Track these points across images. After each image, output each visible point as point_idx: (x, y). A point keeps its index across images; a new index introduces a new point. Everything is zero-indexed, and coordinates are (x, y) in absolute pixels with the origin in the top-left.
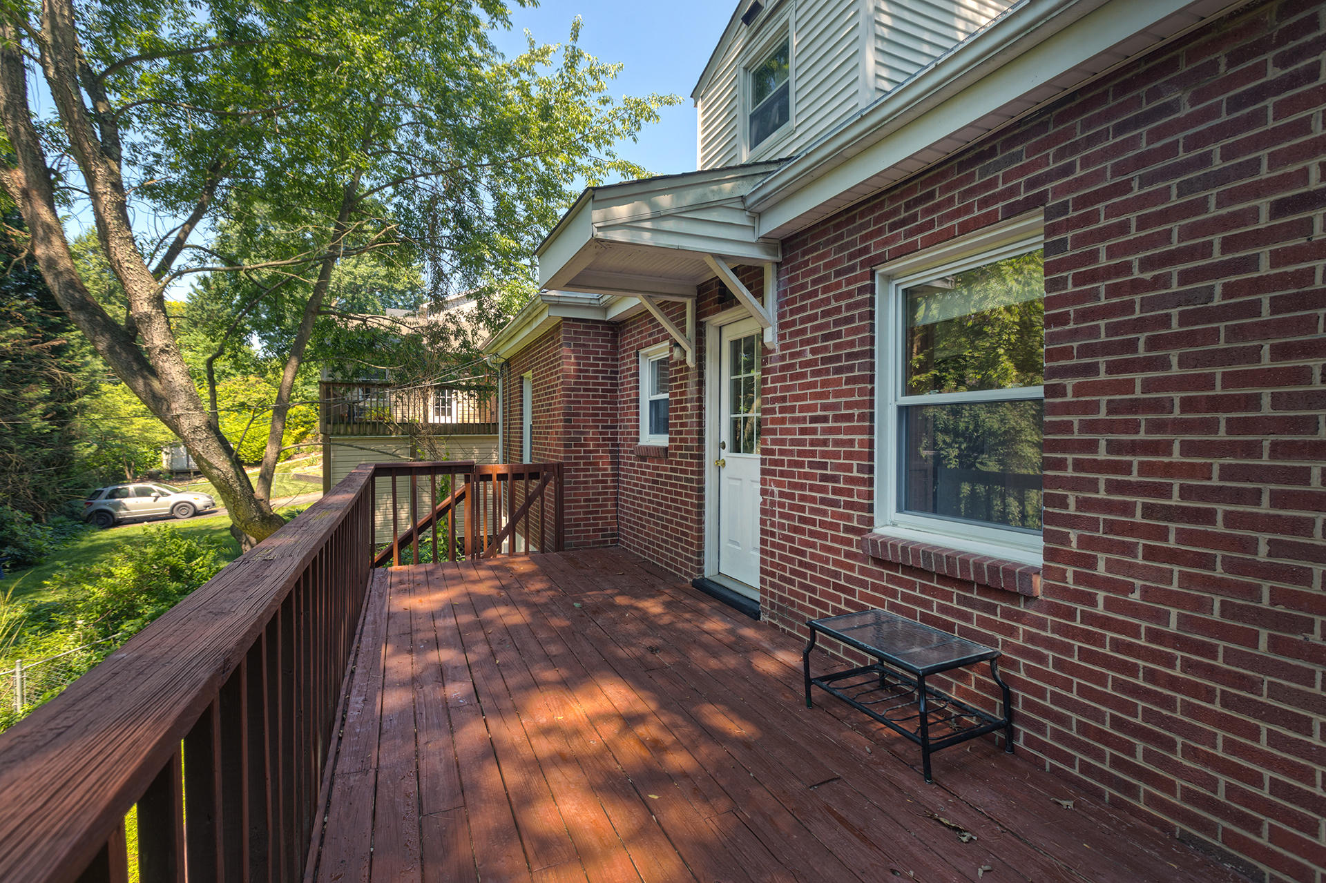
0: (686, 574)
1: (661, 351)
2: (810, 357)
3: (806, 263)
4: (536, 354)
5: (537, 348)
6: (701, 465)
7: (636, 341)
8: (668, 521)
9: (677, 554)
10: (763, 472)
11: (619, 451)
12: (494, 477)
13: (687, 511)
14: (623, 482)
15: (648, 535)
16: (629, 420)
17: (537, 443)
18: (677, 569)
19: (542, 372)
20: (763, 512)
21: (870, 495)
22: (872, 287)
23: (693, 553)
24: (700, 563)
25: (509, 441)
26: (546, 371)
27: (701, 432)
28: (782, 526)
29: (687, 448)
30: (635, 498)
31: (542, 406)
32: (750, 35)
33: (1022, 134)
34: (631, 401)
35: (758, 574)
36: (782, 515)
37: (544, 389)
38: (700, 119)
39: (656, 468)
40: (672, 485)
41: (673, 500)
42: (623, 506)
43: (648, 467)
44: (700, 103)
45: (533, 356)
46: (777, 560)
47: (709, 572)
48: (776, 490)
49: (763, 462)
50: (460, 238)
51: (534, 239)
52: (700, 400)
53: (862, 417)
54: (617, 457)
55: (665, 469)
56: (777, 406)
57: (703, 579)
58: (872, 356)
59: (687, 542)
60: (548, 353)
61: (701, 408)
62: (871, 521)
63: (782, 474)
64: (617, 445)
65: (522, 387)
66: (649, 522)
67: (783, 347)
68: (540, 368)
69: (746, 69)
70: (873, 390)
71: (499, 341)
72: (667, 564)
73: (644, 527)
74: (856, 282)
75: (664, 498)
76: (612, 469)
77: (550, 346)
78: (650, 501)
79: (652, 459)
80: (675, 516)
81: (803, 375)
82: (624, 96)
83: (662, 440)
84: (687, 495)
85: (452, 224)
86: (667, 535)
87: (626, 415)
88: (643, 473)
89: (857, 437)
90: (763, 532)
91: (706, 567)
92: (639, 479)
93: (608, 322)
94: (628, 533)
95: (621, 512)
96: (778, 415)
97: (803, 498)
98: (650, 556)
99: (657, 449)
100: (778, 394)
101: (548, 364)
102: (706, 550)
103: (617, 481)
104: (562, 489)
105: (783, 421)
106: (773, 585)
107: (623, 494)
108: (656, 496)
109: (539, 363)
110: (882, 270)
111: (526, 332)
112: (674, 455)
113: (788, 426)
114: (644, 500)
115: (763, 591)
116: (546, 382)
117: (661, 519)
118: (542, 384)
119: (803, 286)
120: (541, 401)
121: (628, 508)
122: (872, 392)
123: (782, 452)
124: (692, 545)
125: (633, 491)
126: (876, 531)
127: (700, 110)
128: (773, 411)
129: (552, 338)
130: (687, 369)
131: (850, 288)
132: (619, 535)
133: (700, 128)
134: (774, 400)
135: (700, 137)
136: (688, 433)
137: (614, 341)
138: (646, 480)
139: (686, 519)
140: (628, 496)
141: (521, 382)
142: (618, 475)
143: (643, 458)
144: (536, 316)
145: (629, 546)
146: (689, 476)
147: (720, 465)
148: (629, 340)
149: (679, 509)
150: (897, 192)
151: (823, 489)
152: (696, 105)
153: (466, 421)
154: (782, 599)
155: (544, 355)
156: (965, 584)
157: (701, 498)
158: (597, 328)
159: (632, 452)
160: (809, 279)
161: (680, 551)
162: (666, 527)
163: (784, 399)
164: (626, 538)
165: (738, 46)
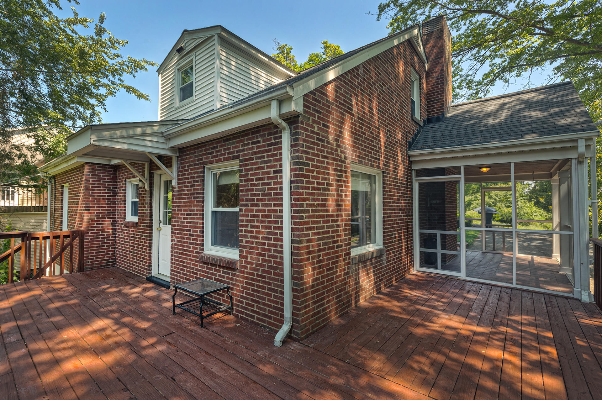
0: (144, 275)
1: (135, 181)
2: (186, 192)
3: (186, 159)
4: (71, 176)
5: (72, 173)
6: (151, 230)
7: (125, 175)
8: (137, 254)
9: (141, 267)
10: (172, 233)
11: (116, 223)
12: (41, 238)
13: (145, 249)
14: (118, 237)
15: (128, 260)
16: (121, 210)
17: (71, 220)
18: (140, 274)
19: (74, 186)
20: (172, 248)
21: (203, 241)
22: (204, 171)
23: (147, 266)
24: (150, 270)
25: (54, 217)
26: (76, 185)
27: (151, 217)
28: (177, 253)
29: (145, 223)
30: (123, 244)
31: (74, 202)
32: (180, 58)
33: (236, 137)
34: (122, 201)
35: (170, 272)
36: (178, 249)
37: (75, 194)
38: (160, 83)
39: (132, 231)
40: (139, 238)
41: (140, 245)
42: (118, 248)
43: (129, 231)
44: (160, 75)
45: (69, 177)
46: (176, 266)
47: (154, 273)
48: (176, 239)
49: (172, 229)
50: (23, 104)
51: (75, 112)
52: (151, 204)
53: (200, 215)
54: (116, 226)
55: (136, 232)
56: (177, 208)
57: (151, 276)
58: (204, 194)
59: (145, 262)
60: (77, 177)
61: (151, 207)
62: (203, 249)
63: (178, 234)
64: (116, 221)
65: (63, 191)
66: (129, 254)
67: (179, 187)
68: (73, 183)
69: (178, 69)
70: (204, 205)
71: (48, 167)
72: (137, 272)
73: (127, 257)
74: (199, 169)
75: (136, 244)
76: (112, 232)
77: (78, 174)
78: (130, 246)
79: (131, 227)
80: (140, 251)
81: (184, 198)
82: (128, 56)
83: (135, 219)
84: (145, 242)
85: (18, 96)
86: (137, 260)
87: (120, 207)
88: (127, 233)
89: (199, 221)
90: (172, 255)
91: (153, 271)
92: (125, 236)
93: (112, 165)
94: (120, 260)
95: (117, 251)
96: (177, 212)
97: (184, 242)
98: (129, 269)
99: (133, 223)
100: (177, 204)
101: (77, 182)
102: (153, 264)
103: (115, 237)
104: (83, 242)
105: (178, 214)
106: (175, 275)
107: (118, 243)
108: (132, 243)
109: (72, 181)
110: (206, 166)
111: (65, 165)
112: (140, 226)
113: (180, 216)
114: (127, 245)
115: (171, 278)
116: (76, 191)
117: (135, 253)
118: (74, 191)
119: (185, 167)
120: (73, 199)
121: (120, 249)
122: (203, 206)
123: (178, 226)
124: (146, 263)
125: (122, 241)
126: (204, 252)
127: (160, 79)
128: (175, 210)
129: (80, 170)
130: (146, 190)
131: (198, 171)
132: (115, 261)
133: (160, 86)
134: (176, 206)
135: (160, 90)
136: (146, 217)
137: (115, 173)
138: (128, 236)
139: (144, 252)
140: (120, 243)
141: (63, 188)
142: (116, 234)
143: (127, 227)
144: (71, 159)
145: (120, 266)
146: (146, 234)
147: (159, 230)
148: (122, 175)
149: (142, 248)
150: (209, 143)
151: (189, 239)
152: (159, 76)
153: (25, 205)
154: (177, 280)
155: (75, 177)
156: (223, 267)
157: (151, 243)
158: (105, 167)
159: (122, 224)
160: (186, 165)
161: (142, 266)
162: (136, 256)
163: (178, 206)
164: (119, 263)
165: (176, 59)
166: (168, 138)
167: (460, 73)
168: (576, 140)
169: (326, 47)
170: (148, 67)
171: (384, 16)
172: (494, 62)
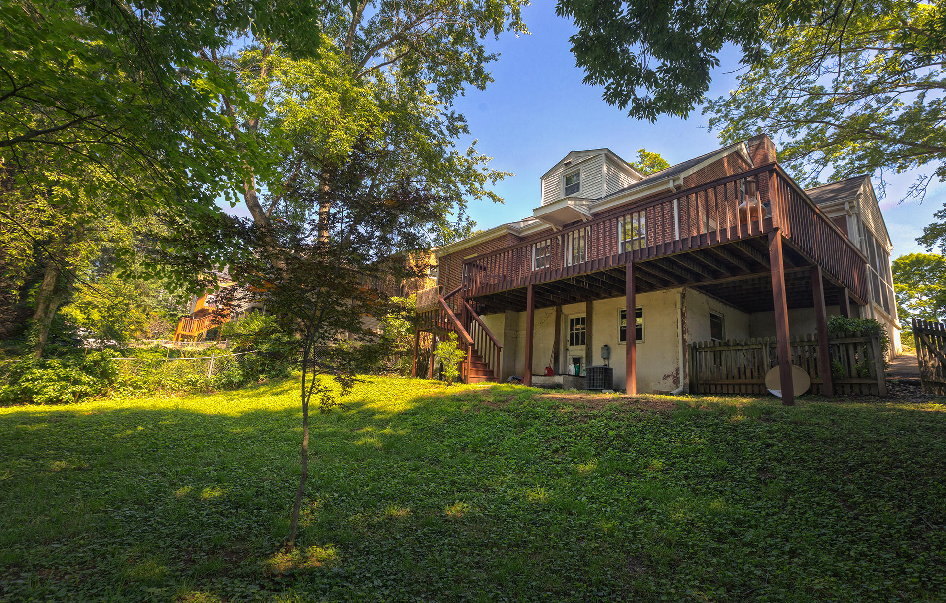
16: (527, 265)
32: (565, 169)
34: (528, 259)
69: (563, 176)
130: (559, 245)
136: (558, 261)
165: (561, 170)
166: (590, 209)
167: (804, 176)
168: (843, 203)
169: (643, 156)
170: (505, 177)
171: (714, 129)
172: (838, 163)
